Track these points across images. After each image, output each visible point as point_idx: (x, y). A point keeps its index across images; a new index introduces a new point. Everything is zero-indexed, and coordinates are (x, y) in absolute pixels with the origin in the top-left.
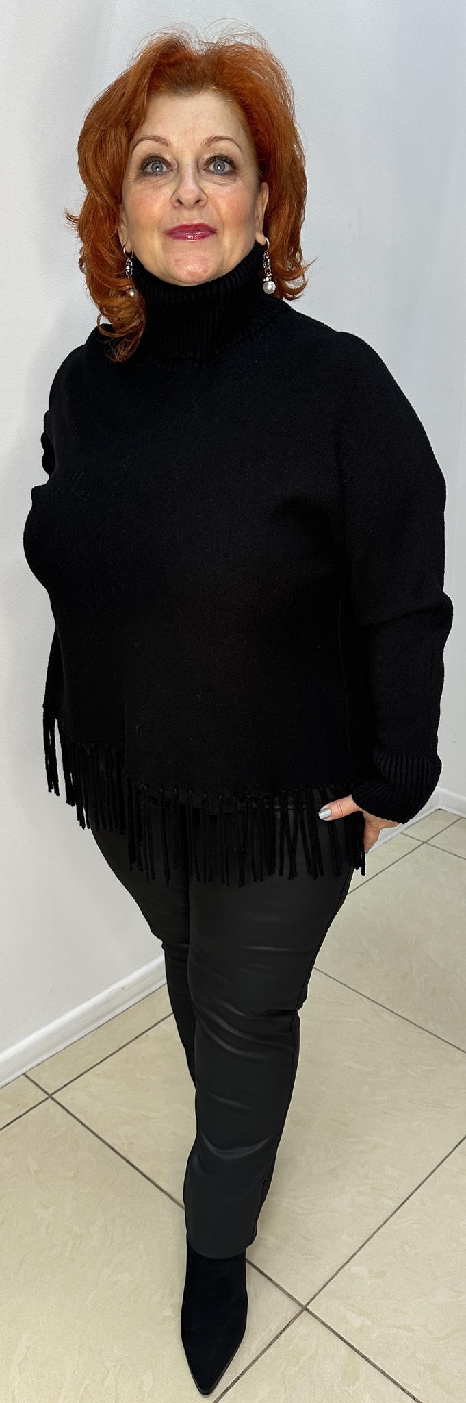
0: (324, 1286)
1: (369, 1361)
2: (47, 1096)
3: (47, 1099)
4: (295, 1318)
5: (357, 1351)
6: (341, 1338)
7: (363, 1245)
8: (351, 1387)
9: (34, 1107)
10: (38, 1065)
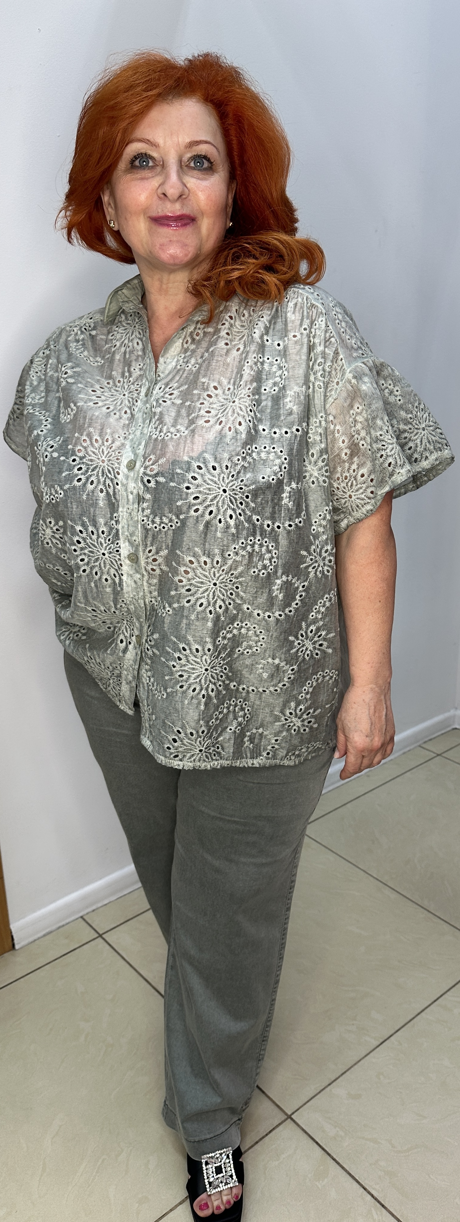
0: (308, 1101)
1: (338, 1163)
2: (97, 935)
3: (97, 938)
4: (280, 1124)
5: (329, 1154)
6: (317, 1143)
7: (345, 1072)
8: (321, 1182)
9: (87, 943)
10: (93, 911)
